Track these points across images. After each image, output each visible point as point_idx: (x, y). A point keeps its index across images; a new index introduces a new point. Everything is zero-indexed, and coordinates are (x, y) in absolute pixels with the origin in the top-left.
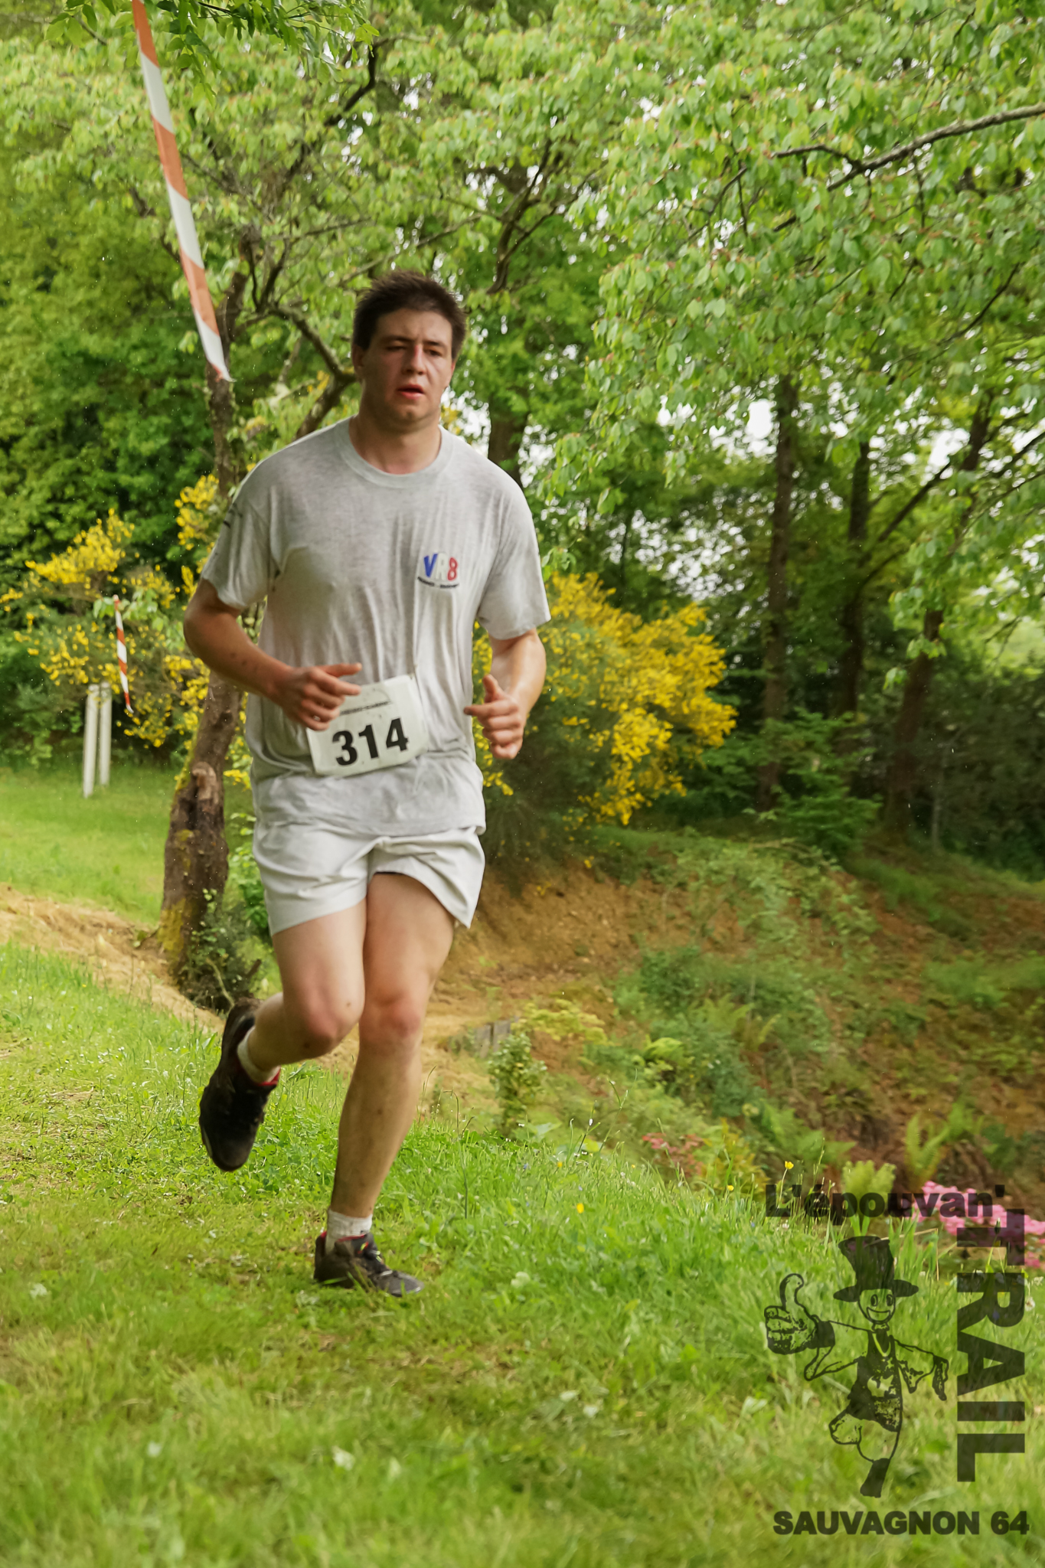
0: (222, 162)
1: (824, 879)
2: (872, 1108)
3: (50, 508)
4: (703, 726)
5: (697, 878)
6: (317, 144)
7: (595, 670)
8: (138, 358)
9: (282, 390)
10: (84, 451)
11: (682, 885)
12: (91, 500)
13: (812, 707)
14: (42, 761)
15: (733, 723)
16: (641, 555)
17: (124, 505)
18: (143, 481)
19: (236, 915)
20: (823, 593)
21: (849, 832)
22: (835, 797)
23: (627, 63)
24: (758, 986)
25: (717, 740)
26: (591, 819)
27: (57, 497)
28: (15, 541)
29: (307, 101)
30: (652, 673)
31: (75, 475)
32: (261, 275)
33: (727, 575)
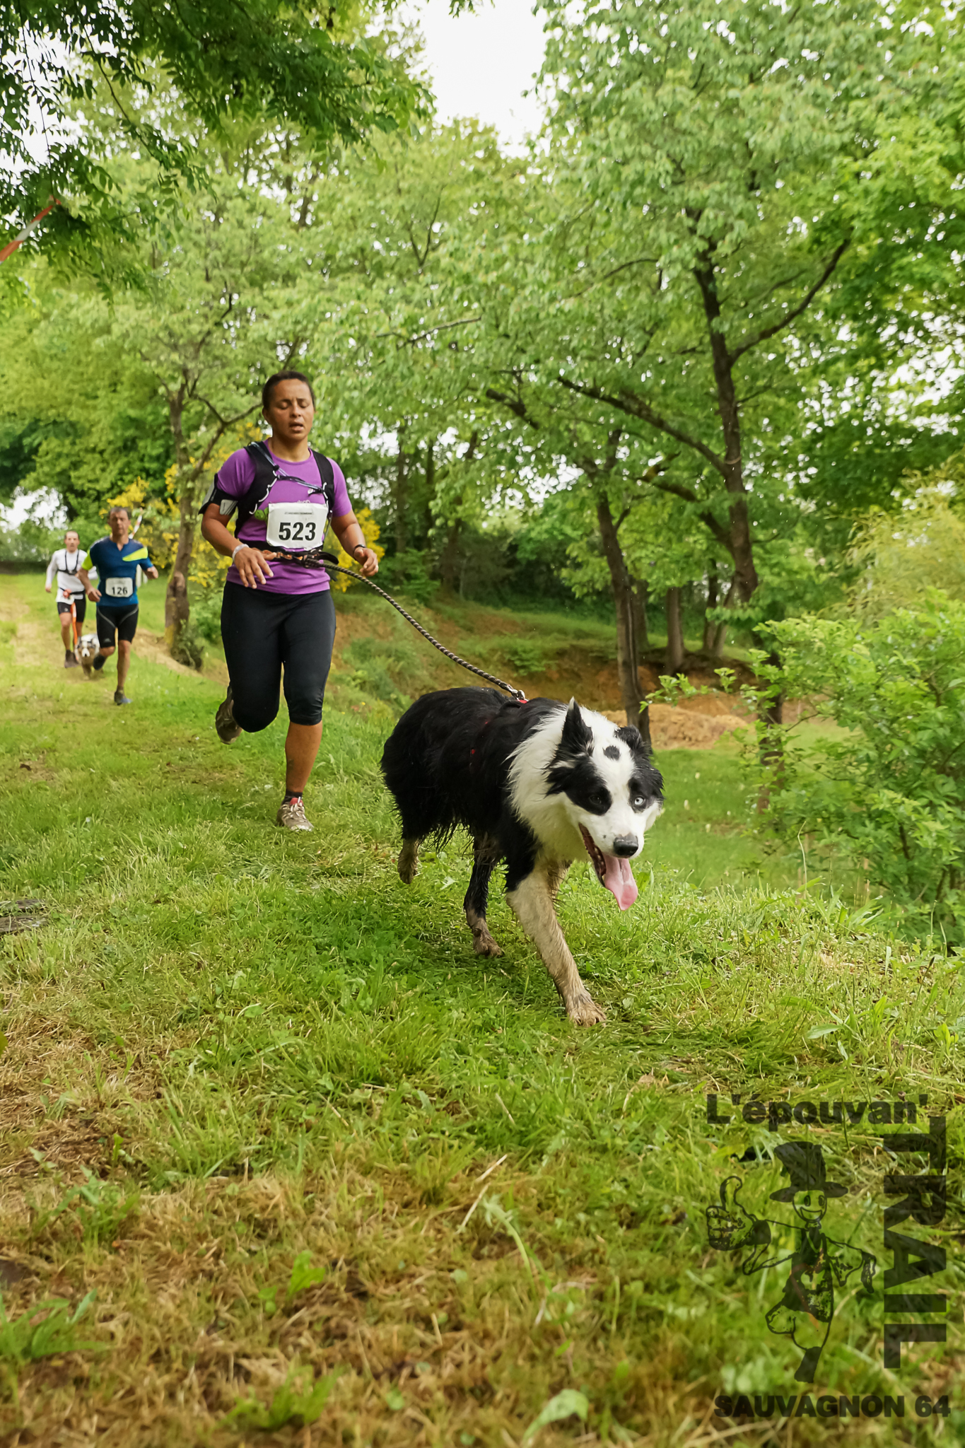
0: (172, 339)
1: (419, 611)
3: (118, 477)
5: (370, 611)
6: (211, 333)
9: (203, 428)
10: (131, 454)
11: (366, 615)
12: (134, 473)
13: (413, 548)
17: (148, 475)
18: (154, 466)
19: (194, 630)
21: (428, 593)
22: (424, 580)
24: (396, 651)
27: (121, 473)
31: (128, 464)
32: (190, 384)
33: (383, 499)
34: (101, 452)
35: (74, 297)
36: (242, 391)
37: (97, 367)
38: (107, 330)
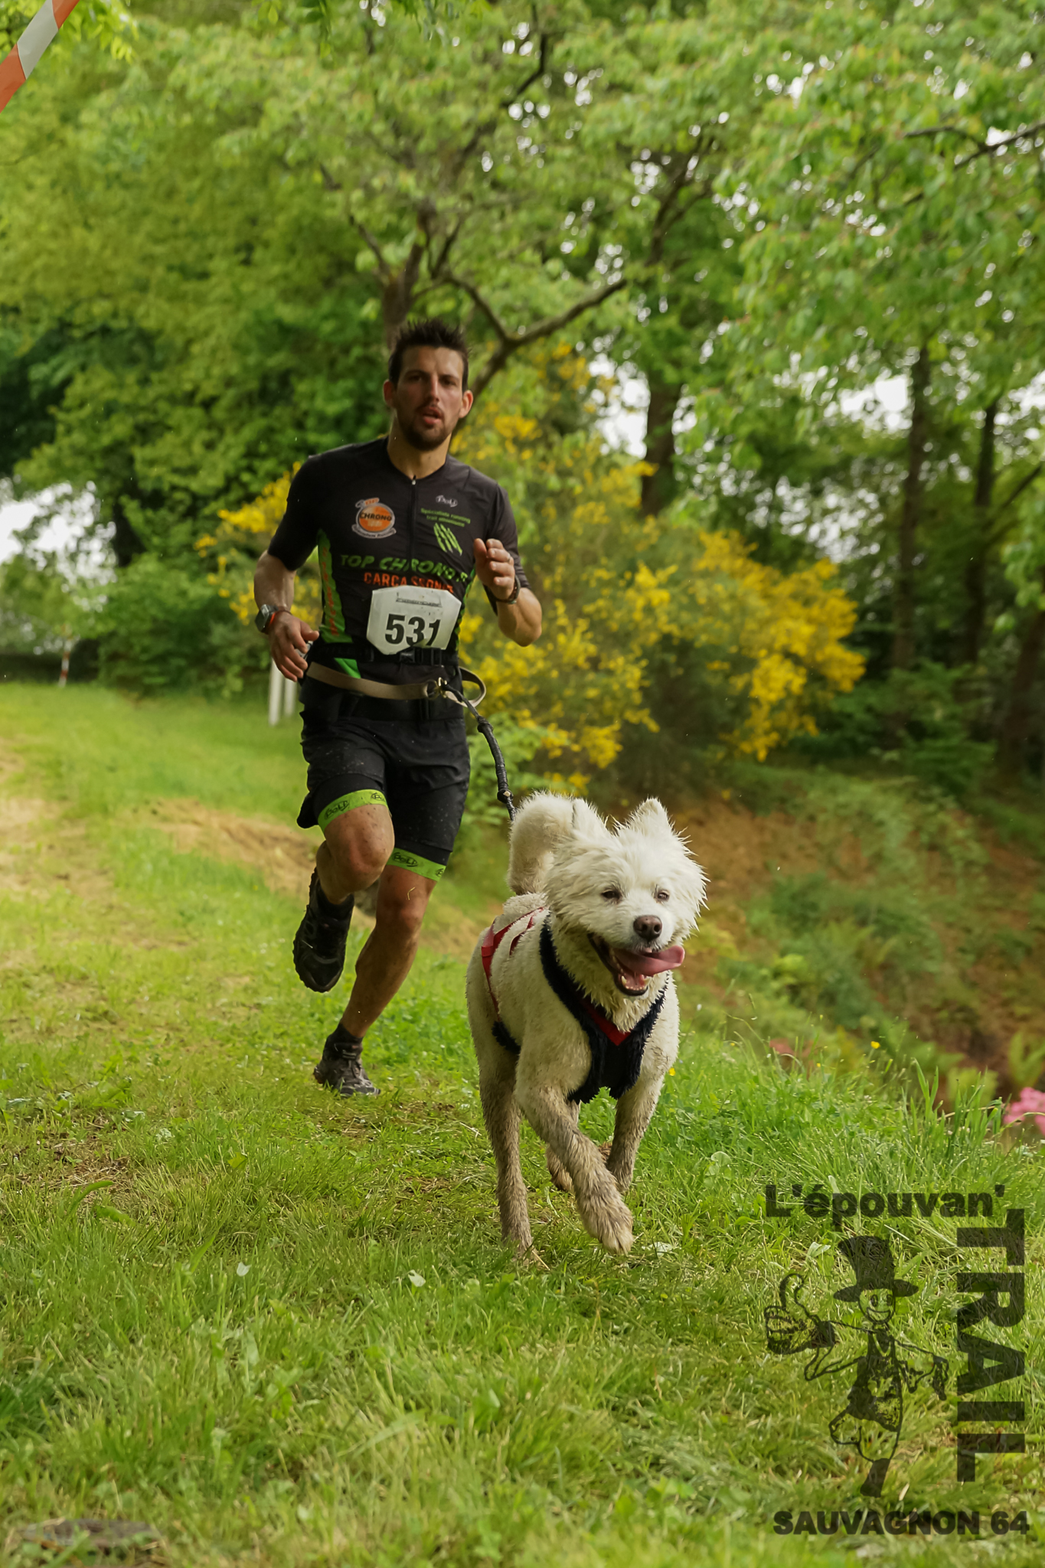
0: (402, 143)
1: (942, 817)
2: (981, 1025)
3: (244, 463)
4: (835, 673)
5: (824, 810)
6: (489, 127)
7: (737, 620)
8: (328, 327)
10: (278, 411)
11: (812, 818)
12: (283, 456)
13: (936, 659)
14: (234, 693)
15: (860, 671)
16: (785, 518)
20: (950, 555)
21: (966, 773)
22: (954, 741)
23: (773, 52)
24: (880, 911)
25: (847, 686)
26: (729, 756)
27: (251, 453)
28: (211, 493)
29: (482, 86)
30: (790, 624)
31: (268, 433)
32: (436, 246)
33: (863, 539)
34: (208, 404)
35: (179, 37)
36: (554, 266)
37: (211, 208)
38: (253, 114)
